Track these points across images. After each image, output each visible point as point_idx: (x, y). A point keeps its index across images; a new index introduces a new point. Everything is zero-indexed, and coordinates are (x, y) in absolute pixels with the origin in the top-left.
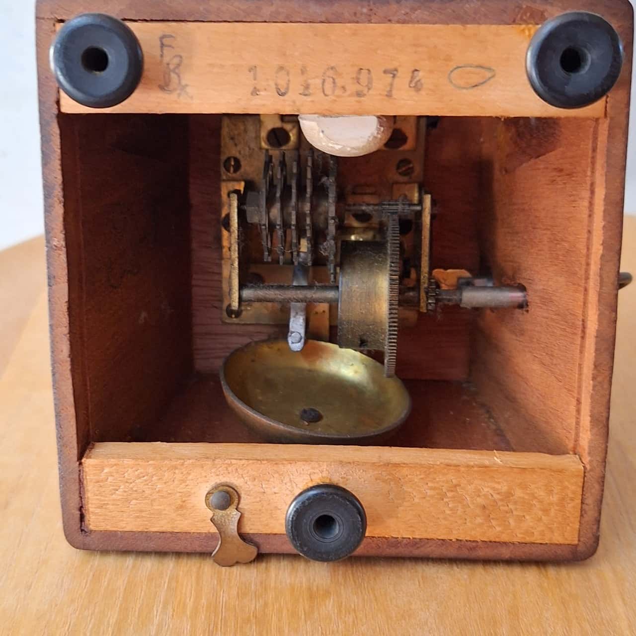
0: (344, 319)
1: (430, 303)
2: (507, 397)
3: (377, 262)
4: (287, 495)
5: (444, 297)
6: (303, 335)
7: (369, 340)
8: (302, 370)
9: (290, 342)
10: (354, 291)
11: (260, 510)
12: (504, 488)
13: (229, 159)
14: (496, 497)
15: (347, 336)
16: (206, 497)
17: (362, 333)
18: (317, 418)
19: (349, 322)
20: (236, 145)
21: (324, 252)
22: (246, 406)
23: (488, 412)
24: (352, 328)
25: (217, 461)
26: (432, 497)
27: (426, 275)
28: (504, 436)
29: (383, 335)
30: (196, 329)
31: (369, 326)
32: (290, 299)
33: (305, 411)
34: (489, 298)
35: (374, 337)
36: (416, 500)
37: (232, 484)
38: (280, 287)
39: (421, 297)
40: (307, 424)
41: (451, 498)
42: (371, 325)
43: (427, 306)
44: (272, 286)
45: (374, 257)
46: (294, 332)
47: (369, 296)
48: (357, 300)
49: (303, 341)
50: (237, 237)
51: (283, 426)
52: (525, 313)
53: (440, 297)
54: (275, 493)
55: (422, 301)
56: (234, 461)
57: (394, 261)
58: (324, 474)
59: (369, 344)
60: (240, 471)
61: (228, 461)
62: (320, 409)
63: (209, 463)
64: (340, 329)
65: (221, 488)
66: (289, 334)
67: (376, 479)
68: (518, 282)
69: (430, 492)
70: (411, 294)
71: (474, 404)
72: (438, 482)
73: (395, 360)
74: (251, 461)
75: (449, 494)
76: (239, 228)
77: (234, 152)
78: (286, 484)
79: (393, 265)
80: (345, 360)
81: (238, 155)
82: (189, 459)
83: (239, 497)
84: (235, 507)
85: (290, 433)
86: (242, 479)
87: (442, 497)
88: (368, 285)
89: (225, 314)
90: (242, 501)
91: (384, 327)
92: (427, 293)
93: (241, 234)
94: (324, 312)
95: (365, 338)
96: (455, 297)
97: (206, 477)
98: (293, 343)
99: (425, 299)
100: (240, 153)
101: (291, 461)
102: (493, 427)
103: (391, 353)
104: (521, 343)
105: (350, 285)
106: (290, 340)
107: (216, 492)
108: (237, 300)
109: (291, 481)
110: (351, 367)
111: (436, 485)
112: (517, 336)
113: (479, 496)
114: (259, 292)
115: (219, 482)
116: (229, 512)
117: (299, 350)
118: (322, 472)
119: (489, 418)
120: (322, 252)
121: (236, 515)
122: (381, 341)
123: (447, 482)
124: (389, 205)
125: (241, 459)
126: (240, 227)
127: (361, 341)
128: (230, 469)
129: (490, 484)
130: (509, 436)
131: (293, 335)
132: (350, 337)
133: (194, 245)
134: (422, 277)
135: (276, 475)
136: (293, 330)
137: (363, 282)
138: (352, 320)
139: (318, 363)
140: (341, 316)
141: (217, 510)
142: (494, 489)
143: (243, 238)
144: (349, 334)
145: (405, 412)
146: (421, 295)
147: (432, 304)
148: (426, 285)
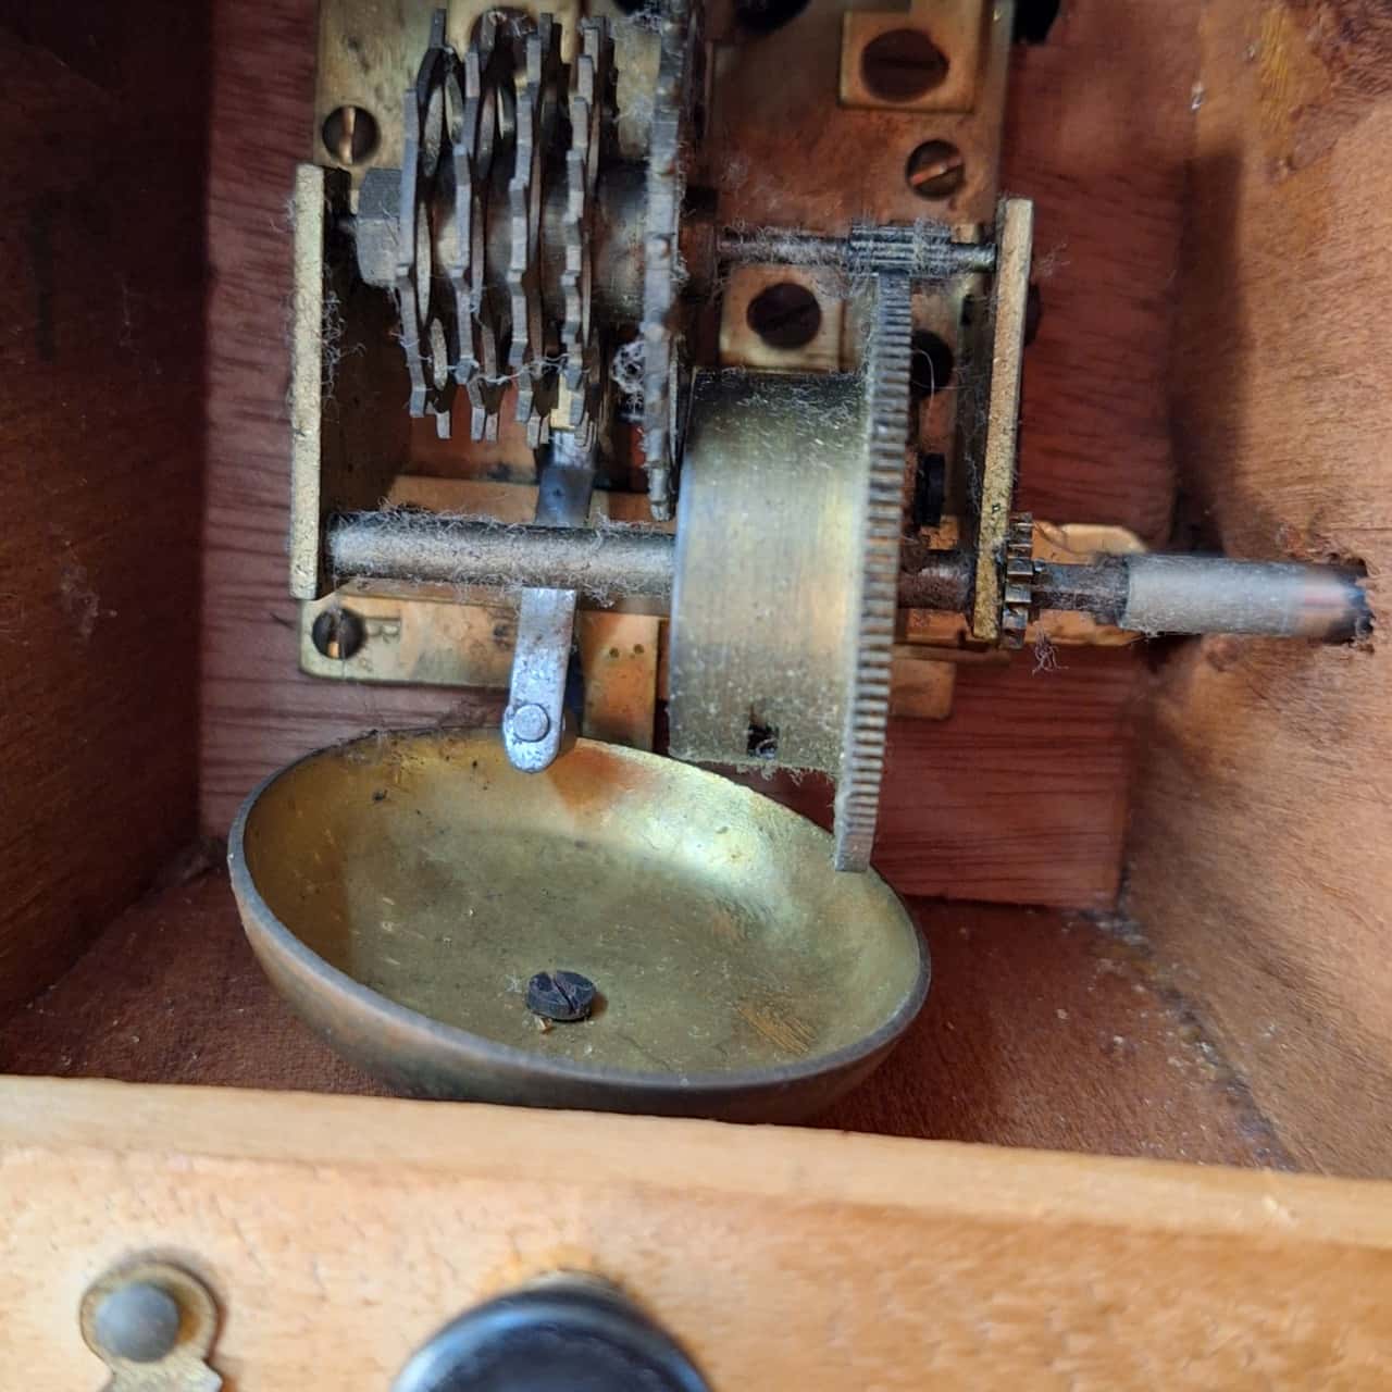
0: (692, 637)
1: (1011, 606)
2: (1268, 969)
3: (826, 434)
4: (415, 1312)
5: (1062, 589)
6: (555, 713)
7: (783, 725)
8: (553, 841)
9: (509, 737)
10: (736, 533)
11: (303, 1369)
12: (1298, 1324)
13: (339, 113)
14: (1269, 1362)
15: (703, 704)
16: (84, 1302)
17: (759, 697)
18: (583, 1006)
19: (709, 653)
20: (366, 67)
21: (627, 379)
22: (297, 945)
23: (1189, 1018)
24: (718, 675)
25: (135, 1162)
26: (1006, 1348)
27: (1003, 503)
28: (1250, 1105)
29: (835, 708)
30: (217, 695)
31: (784, 668)
32: (507, 571)
33: (543, 981)
34: (1227, 598)
35: (800, 713)
36: (940, 1361)
37: (195, 1256)
38: (474, 528)
39: (979, 584)
40: (542, 1026)
41: (1086, 1355)
42: (790, 666)
43: (1000, 616)
44: (445, 523)
45: (814, 417)
46: (525, 703)
47: (786, 553)
48: (742, 566)
49: (554, 733)
50: (318, 330)
51: (431, 1028)
52: (1360, 656)
53: (1047, 588)
54: (368, 1303)
55: (980, 598)
56: (202, 1165)
57: (891, 417)
58: (572, 1236)
59: (782, 743)
60: (227, 1205)
61: (179, 1163)
62: (600, 980)
63: (104, 1164)
64: (676, 677)
65: (145, 1272)
66: (509, 709)
67: (784, 1265)
68: (1335, 547)
69: (998, 1332)
70: (944, 573)
71: (1140, 989)
72: (1032, 1292)
73: (874, 801)
74: (271, 1170)
75: (1078, 1343)
76: (325, 295)
77: (358, 92)
78: (412, 1267)
79: (882, 430)
80: (701, 816)
81: (371, 104)
82: (21, 1146)
83: (220, 1312)
84: (201, 1352)
85: (456, 1058)
86: (234, 1240)
87: (1048, 1350)
88: (786, 514)
89: (308, 643)
90: (233, 1328)
91: (837, 678)
92: (1001, 569)
93: (333, 315)
94: (638, 649)
95: (767, 716)
96: (1103, 591)
97: (87, 1221)
98: (518, 740)
99: (993, 588)
100: (378, 91)
101: (439, 1175)
102: (1212, 1072)
103: (862, 770)
104: (1337, 770)
105: (719, 511)
106: (509, 730)
107: (121, 1285)
108: (311, 564)
109: (432, 1255)
110: (721, 838)
111: (1024, 1302)
112: (1318, 744)
113: (1197, 1355)
114: (396, 541)
115: (138, 1244)
116: (173, 1374)
117: (539, 764)
118: (559, 1225)
119: (1197, 1038)
120: (617, 379)
121: (201, 1384)
122: (827, 728)
123: (1071, 1291)
124: (878, 239)
125: (230, 1158)
126: (332, 293)
127: (752, 727)
128: (185, 1195)
129: (1244, 1310)
130: (1271, 1106)
131: (519, 712)
132: (713, 710)
133: (219, 407)
134: (986, 508)
135: (374, 1231)
136: (521, 697)
137: (768, 503)
138: (720, 645)
139: (607, 818)
140: (680, 625)
141: (126, 1362)
142: (1260, 1329)
143: (339, 332)
144: (708, 700)
145: (905, 1000)
146: (981, 573)
147: (1019, 611)
148: (999, 540)
